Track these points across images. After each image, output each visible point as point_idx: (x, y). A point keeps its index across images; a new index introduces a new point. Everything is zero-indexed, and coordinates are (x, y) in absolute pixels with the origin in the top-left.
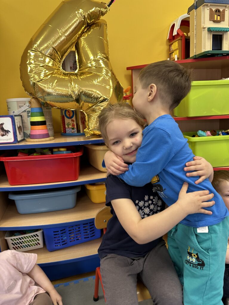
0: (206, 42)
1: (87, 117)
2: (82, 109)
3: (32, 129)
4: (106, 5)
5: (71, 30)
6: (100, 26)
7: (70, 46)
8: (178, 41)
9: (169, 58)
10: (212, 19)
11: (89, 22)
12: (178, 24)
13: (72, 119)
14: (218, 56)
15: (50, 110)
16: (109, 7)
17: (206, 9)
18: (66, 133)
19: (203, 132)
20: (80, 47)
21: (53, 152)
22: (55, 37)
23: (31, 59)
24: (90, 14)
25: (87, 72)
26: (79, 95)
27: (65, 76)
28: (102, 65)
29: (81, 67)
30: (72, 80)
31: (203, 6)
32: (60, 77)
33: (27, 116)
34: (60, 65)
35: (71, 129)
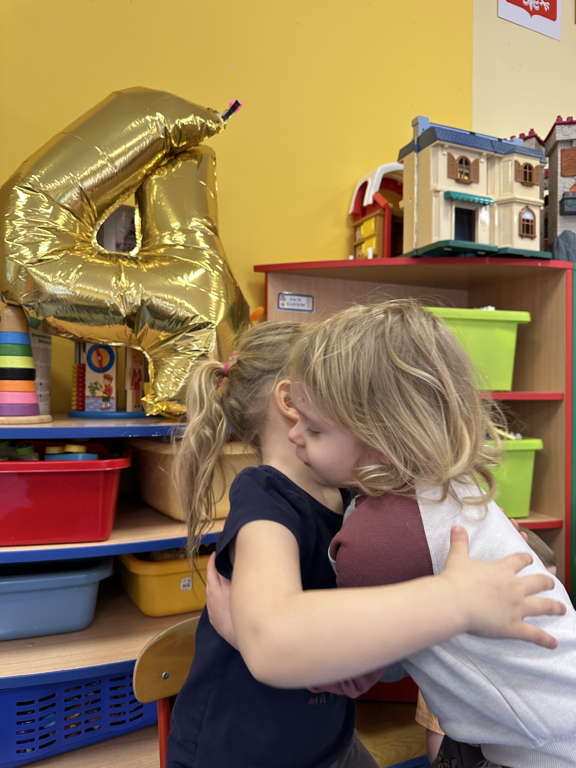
1: (151, 367)
4: (220, 116)
6: (199, 158)
8: (374, 219)
9: (351, 254)
10: (451, 175)
11: (175, 145)
12: (375, 181)
14: (467, 256)
15: (48, 345)
20: (148, 197)
21: (46, 456)
22: (88, 164)
23: (19, 207)
24: (180, 127)
25: (162, 256)
26: (136, 306)
27: (104, 260)
28: (203, 243)
29: (147, 243)
30: (123, 270)
31: (433, 146)
32: (91, 259)
34: (91, 232)
35: (102, 399)
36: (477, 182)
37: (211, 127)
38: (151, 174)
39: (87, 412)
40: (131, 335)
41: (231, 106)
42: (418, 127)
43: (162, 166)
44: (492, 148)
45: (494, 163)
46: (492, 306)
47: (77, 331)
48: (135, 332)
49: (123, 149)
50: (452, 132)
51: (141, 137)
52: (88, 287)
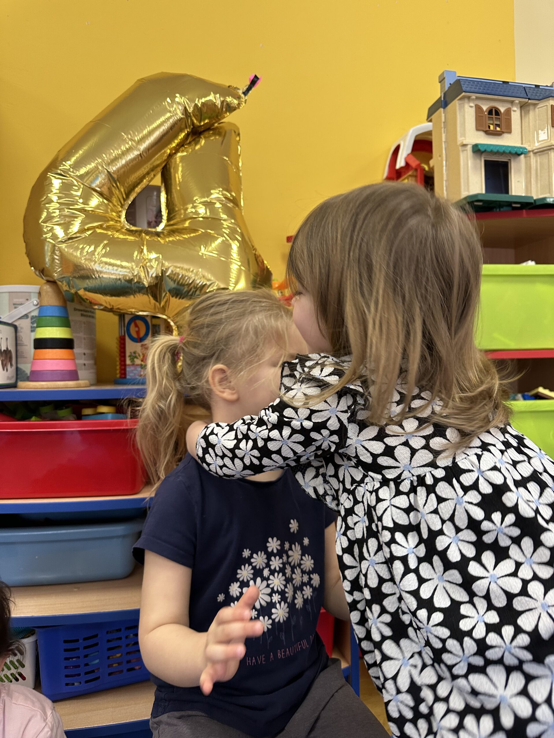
0: (470, 174)
2: (166, 313)
3: (36, 357)
4: (240, 92)
5: (153, 138)
6: (223, 134)
11: (198, 124)
12: (407, 143)
13: (142, 343)
14: (502, 209)
15: (91, 320)
16: (245, 95)
17: (466, 106)
18: (125, 377)
20: (173, 175)
21: (83, 417)
22: (113, 148)
23: (52, 191)
24: (200, 106)
25: (185, 229)
26: (157, 277)
27: (129, 235)
28: (221, 214)
29: (172, 217)
30: (145, 243)
31: (460, 99)
32: (117, 235)
33: (30, 327)
34: (120, 211)
35: (140, 366)
36: (510, 132)
37: (231, 103)
38: (175, 153)
39: (129, 379)
40: (155, 304)
41: (251, 81)
42: (445, 82)
43: (186, 145)
44: (525, 95)
45: (529, 111)
46: (532, 260)
47: (106, 302)
48: (159, 300)
49: (145, 132)
50: (480, 83)
51: (162, 119)
52: (112, 261)
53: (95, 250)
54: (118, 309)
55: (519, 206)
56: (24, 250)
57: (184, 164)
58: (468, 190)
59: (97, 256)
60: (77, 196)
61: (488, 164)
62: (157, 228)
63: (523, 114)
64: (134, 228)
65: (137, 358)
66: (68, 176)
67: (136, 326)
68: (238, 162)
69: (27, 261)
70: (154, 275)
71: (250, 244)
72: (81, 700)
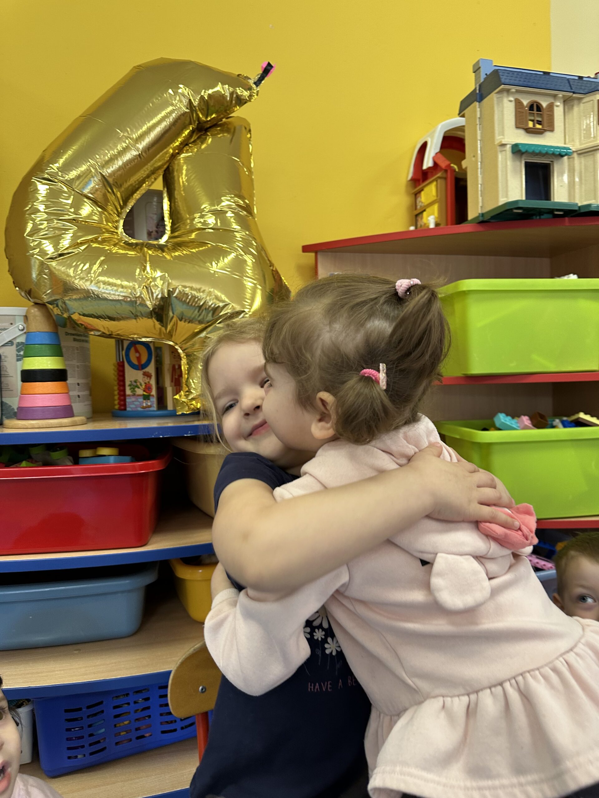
0: (509, 178)
1: (184, 361)
2: (173, 338)
3: (25, 392)
4: (251, 82)
5: (153, 135)
6: (232, 130)
7: (148, 177)
8: (435, 183)
9: (412, 225)
10: (520, 124)
11: (204, 119)
12: (435, 141)
13: (144, 370)
14: (542, 217)
15: (85, 345)
16: (257, 86)
17: (505, 100)
18: (125, 409)
19: (509, 418)
20: (176, 178)
21: (80, 460)
22: (108, 148)
23: (38, 199)
24: (206, 98)
25: (192, 241)
26: (163, 298)
27: (129, 250)
28: (234, 224)
29: (176, 228)
30: (148, 259)
31: (498, 93)
32: (115, 250)
33: (15, 356)
34: (117, 221)
35: (142, 397)
36: (552, 130)
37: (242, 95)
38: (179, 154)
39: (129, 411)
40: (160, 329)
41: (263, 69)
42: (480, 72)
43: (190, 143)
44: (569, 88)
45: (573, 106)
46: (574, 274)
47: (104, 328)
48: (165, 326)
49: (144, 128)
50: (520, 74)
51: (163, 113)
52: (111, 280)
53: (90, 268)
54: (118, 335)
55: (561, 213)
56: (7, 268)
57: (189, 167)
58: (507, 196)
59: (93, 275)
60: (67, 204)
61: (528, 166)
62: (160, 240)
63: (566, 110)
64: (133, 241)
65: (139, 388)
66: (56, 181)
67: (137, 351)
68: (250, 163)
69: (11, 280)
70: (159, 296)
71: (266, 258)
72: (86, 774)
